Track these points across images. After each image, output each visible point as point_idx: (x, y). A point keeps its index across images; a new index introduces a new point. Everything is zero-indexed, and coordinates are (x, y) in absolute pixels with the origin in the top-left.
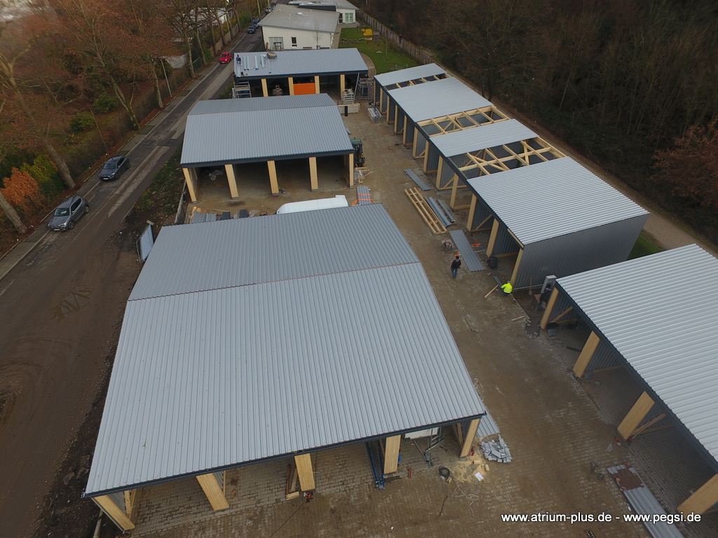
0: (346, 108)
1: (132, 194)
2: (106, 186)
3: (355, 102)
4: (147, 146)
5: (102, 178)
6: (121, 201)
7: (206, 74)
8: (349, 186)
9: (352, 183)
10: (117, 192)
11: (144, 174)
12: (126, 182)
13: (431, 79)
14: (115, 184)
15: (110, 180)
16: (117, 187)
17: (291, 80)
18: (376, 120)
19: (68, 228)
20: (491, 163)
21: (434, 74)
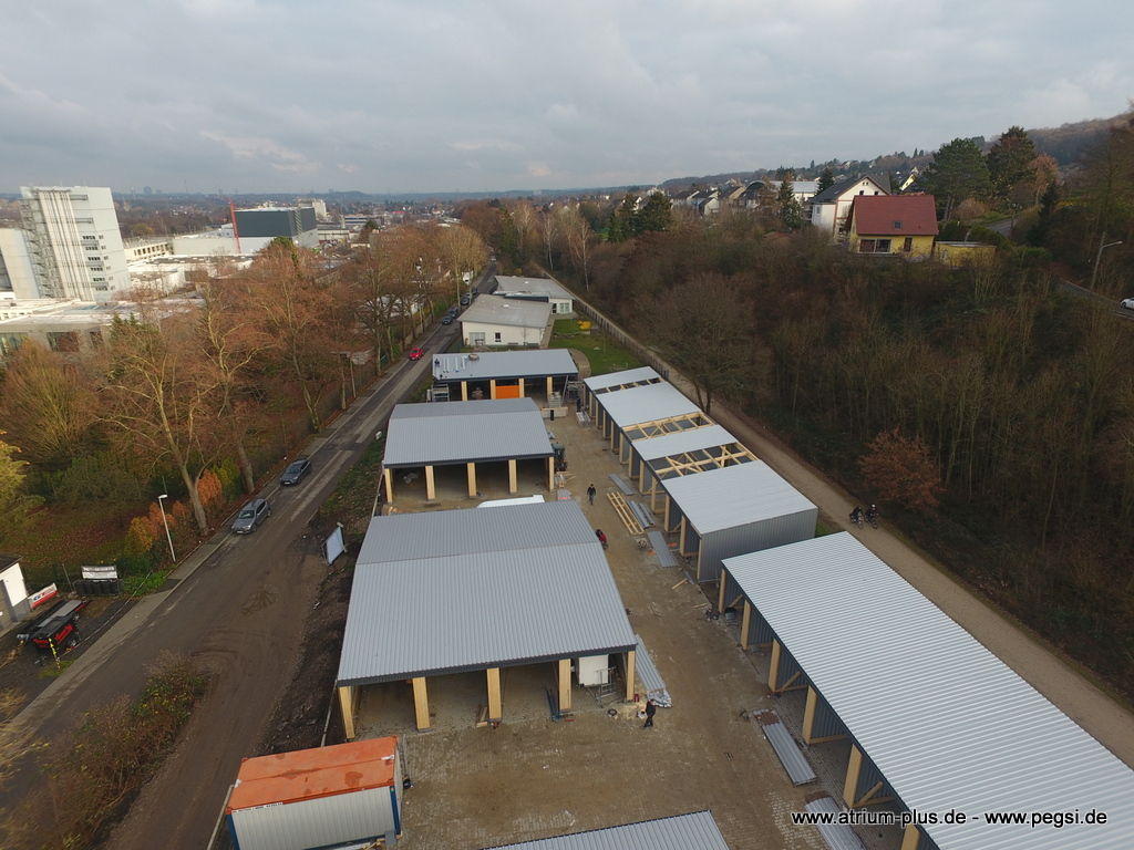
0: (552, 411)
1: (315, 499)
2: (287, 491)
3: (563, 405)
4: (328, 450)
5: (283, 483)
6: (303, 506)
7: (394, 371)
8: (549, 490)
9: (552, 487)
10: (299, 497)
11: (327, 479)
12: (308, 487)
13: (643, 383)
14: (296, 489)
15: (291, 485)
16: (299, 492)
17: (493, 383)
18: (584, 424)
19: (251, 531)
20: (688, 466)
21: (647, 378)
